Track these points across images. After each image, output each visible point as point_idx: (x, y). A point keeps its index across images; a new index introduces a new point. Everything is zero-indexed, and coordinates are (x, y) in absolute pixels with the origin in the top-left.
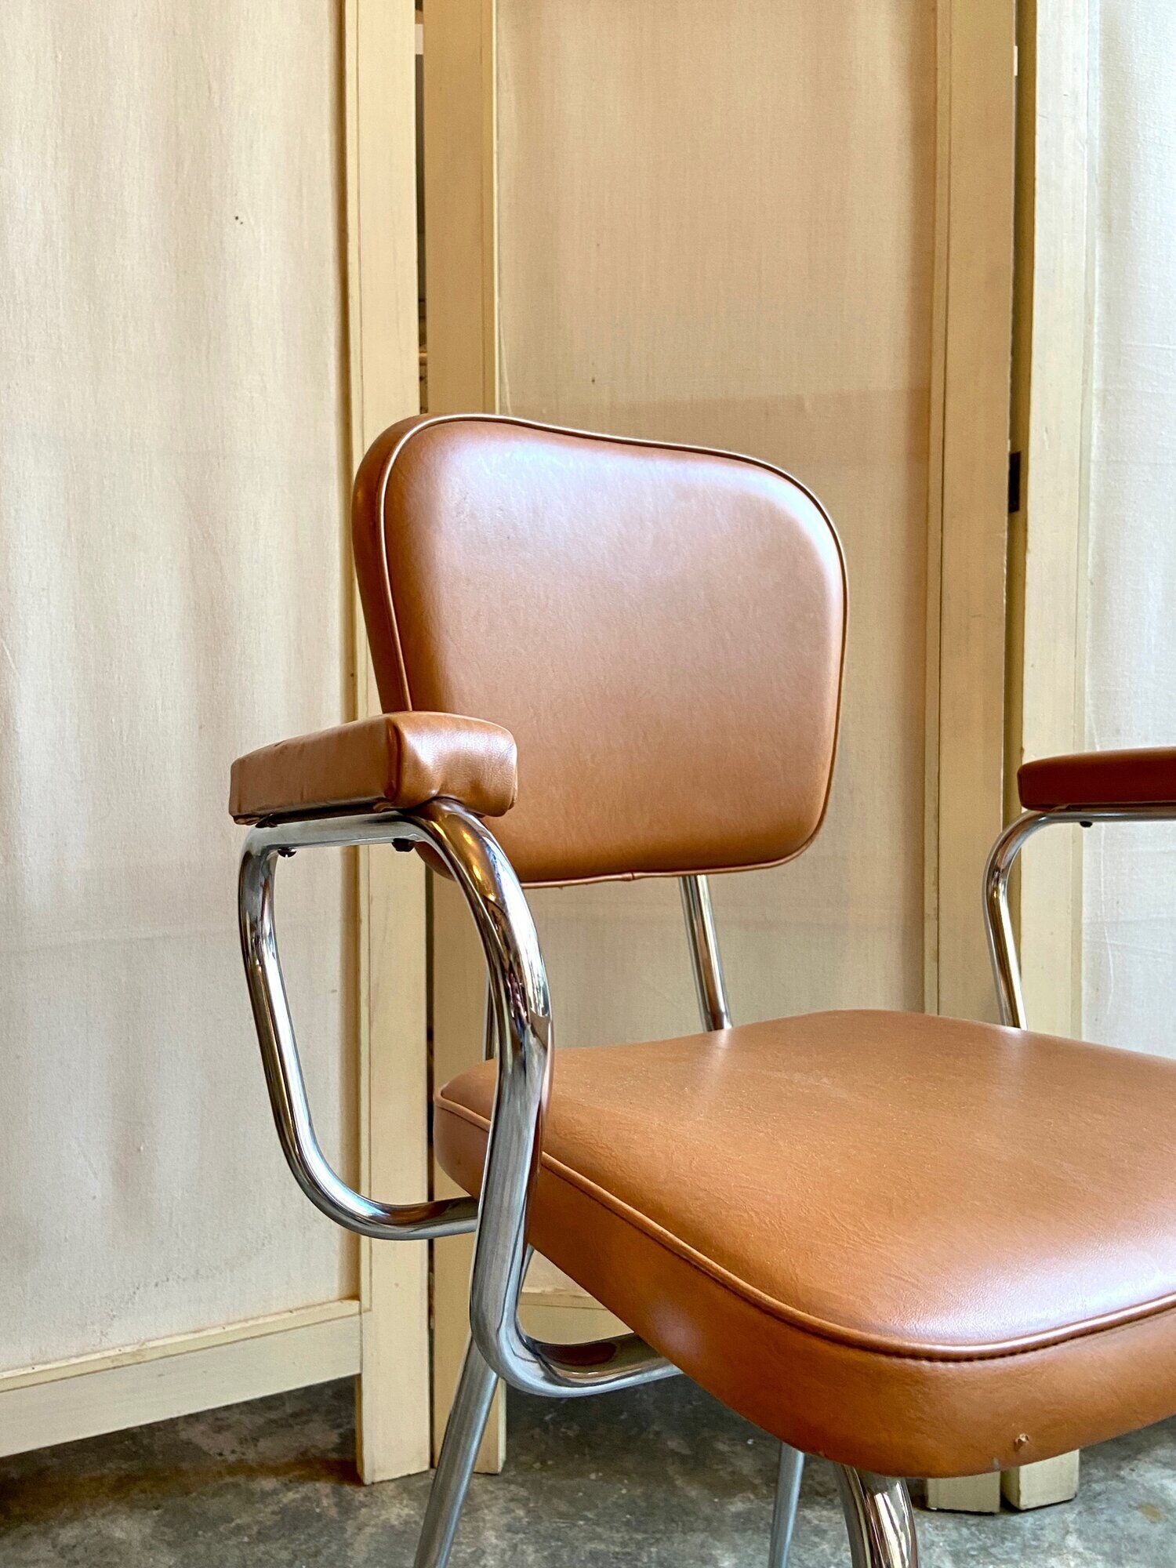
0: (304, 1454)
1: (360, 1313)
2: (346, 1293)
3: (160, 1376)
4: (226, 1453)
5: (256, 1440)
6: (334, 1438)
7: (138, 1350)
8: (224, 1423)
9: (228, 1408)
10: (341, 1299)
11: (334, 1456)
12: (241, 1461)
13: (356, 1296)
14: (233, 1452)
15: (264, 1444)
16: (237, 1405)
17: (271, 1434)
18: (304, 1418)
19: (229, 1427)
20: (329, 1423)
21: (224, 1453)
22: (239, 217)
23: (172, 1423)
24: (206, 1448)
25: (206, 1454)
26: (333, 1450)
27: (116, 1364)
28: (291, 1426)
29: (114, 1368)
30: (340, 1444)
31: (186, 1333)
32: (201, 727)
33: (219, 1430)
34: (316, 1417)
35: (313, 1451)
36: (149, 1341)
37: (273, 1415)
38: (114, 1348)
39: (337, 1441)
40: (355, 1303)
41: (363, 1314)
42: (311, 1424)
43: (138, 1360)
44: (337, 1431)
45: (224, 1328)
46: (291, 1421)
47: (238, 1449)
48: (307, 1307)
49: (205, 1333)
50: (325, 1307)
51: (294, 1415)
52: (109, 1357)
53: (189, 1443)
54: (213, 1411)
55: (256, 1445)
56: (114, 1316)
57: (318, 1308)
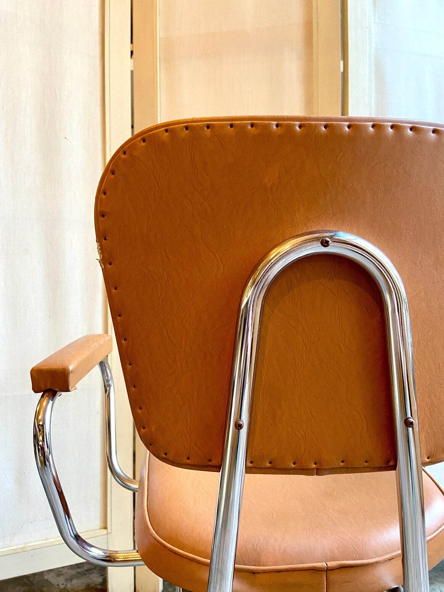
0: (88, 585)
1: (107, 534)
2: (102, 526)
3: (32, 556)
4: (60, 585)
5: (72, 580)
6: (100, 580)
7: (24, 547)
8: (62, 573)
9: (64, 567)
10: (100, 529)
11: (99, 587)
12: (65, 588)
13: (106, 528)
14: (63, 584)
15: (74, 581)
16: (67, 566)
17: (78, 578)
18: (90, 572)
19: (63, 574)
20: (100, 574)
21: (59, 584)
22: (67, 137)
23: (42, 573)
24: (53, 583)
25: (53, 585)
26: (99, 584)
27: (15, 552)
28: (85, 575)
29: (15, 553)
30: (102, 582)
31: (42, 540)
32: (50, 317)
33: (59, 575)
34: (94, 571)
35: (92, 584)
36: (29, 543)
37: (79, 570)
38: (15, 546)
39: (101, 581)
40: (105, 530)
41: (109, 535)
42: (93, 574)
43: (23, 550)
44: (102, 577)
45: (56, 539)
46: (85, 573)
47: (65, 583)
48: (88, 531)
49: (49, 541)
50: (94, 532)
51: (87, 571)
52: (12, 549)
53: (47, 580)
54: (57, 569)
55: (71, 582)
56: (15, 534)
57: (92, 532)
